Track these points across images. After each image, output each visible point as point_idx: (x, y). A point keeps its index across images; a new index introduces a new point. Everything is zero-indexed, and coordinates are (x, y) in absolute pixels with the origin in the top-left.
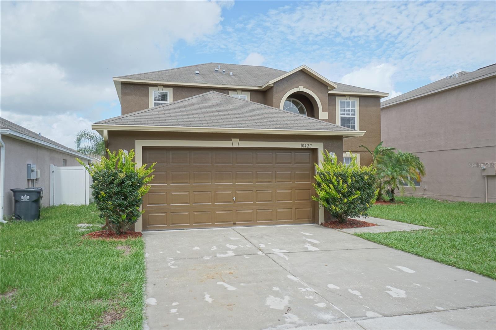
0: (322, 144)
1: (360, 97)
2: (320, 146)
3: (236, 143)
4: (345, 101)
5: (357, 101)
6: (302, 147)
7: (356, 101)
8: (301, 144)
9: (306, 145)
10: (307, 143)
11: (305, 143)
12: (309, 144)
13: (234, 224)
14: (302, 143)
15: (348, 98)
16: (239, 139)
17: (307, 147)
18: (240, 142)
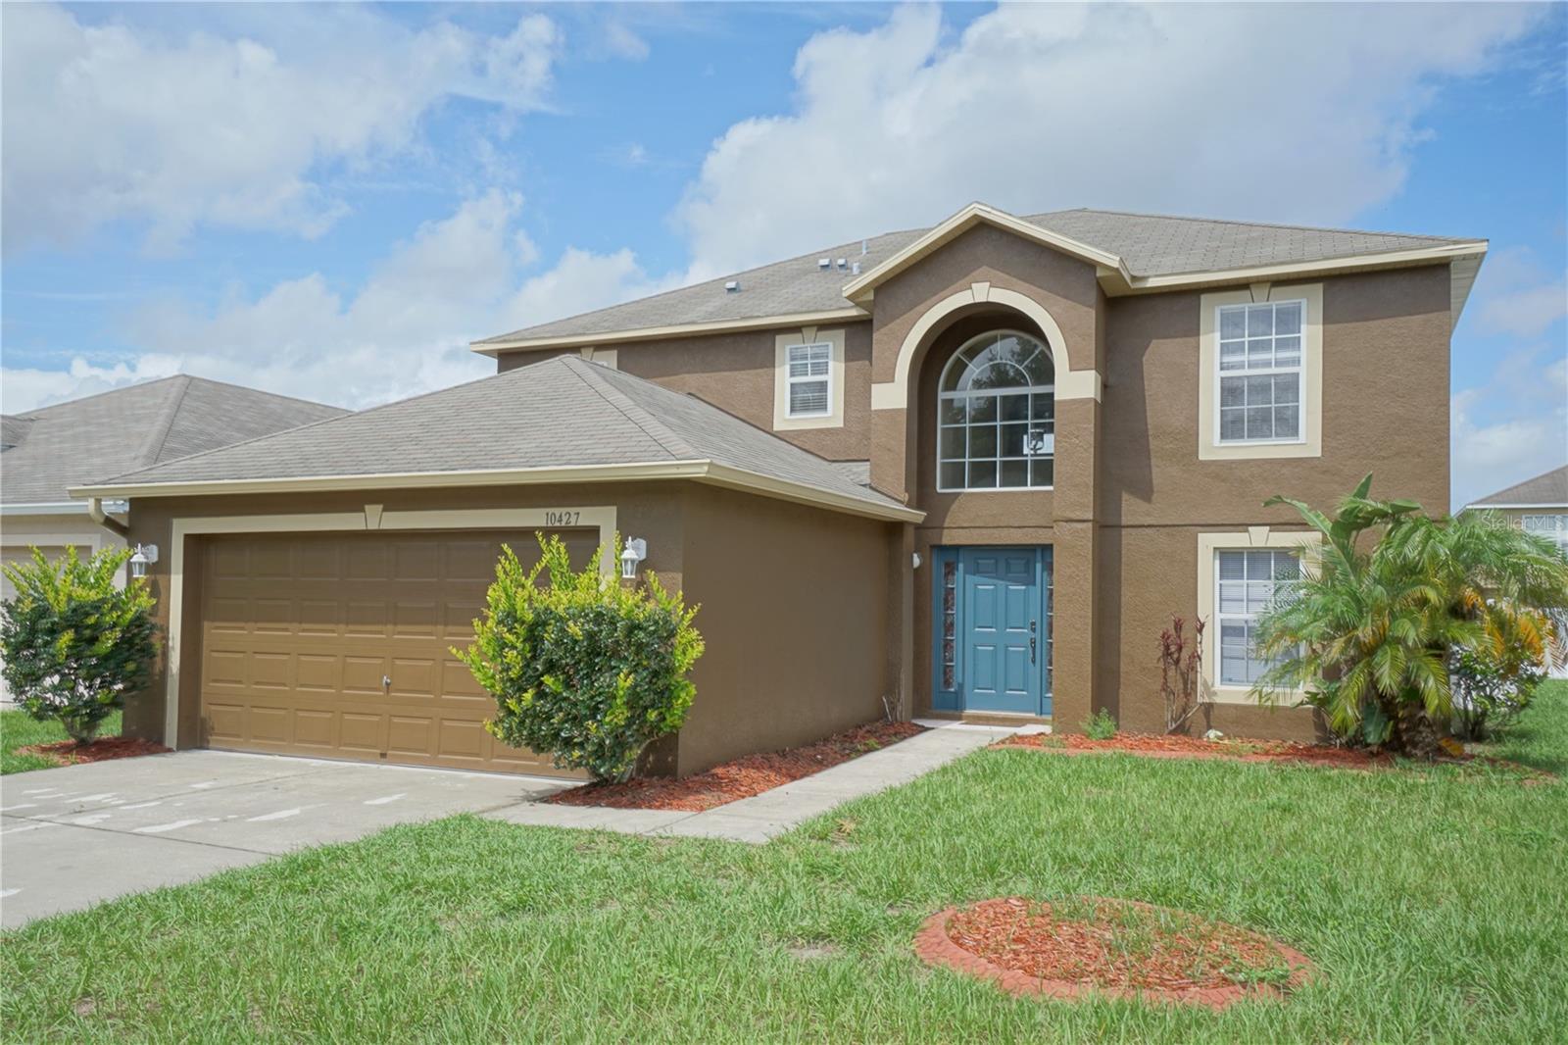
0: (614, 508)
1: (1330, 279)
2: (603, 518)
3: (374, 519)
4: (1247, 307)
5: (1309, 303)
6: (550, 525)
7: (1304, 303)
8: (547, 514)
9: (561, 516)
10: (564, 510)
11: (557, 511)
12: (572, 514)
13: (383, 755)
14: (550, 510)
15: (1260, 293)
16: (381, 506)
17: (563, 524)
18: (385, 514)
